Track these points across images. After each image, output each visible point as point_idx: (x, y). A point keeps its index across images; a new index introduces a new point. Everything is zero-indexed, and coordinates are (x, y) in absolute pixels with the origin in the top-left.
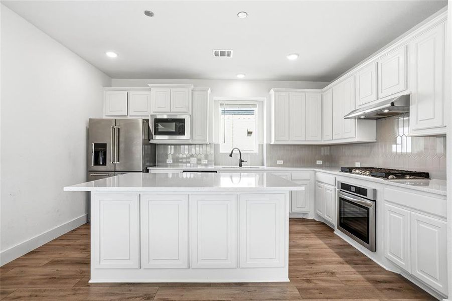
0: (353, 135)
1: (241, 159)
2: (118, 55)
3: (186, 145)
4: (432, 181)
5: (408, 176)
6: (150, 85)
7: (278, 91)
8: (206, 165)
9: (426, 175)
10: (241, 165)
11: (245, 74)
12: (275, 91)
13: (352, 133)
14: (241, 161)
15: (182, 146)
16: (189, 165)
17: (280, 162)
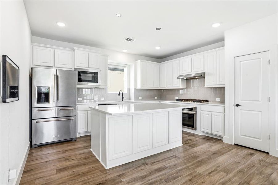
0: (179, 86)
1: (122, 97)
2: (66, 25)
3: (86, 88)
4: (209, 103)
5: (202, 102)
6: (75, 48)
7: (142, 61)
8: (103, 101)
9: (207, 101)
10: (123, 100)
11: (127, 50)
12: (141, 61)
13: (178, 84)
14: (123, 98)
15: (83, 89)
16: (93, 101)
17: (140, 98)
